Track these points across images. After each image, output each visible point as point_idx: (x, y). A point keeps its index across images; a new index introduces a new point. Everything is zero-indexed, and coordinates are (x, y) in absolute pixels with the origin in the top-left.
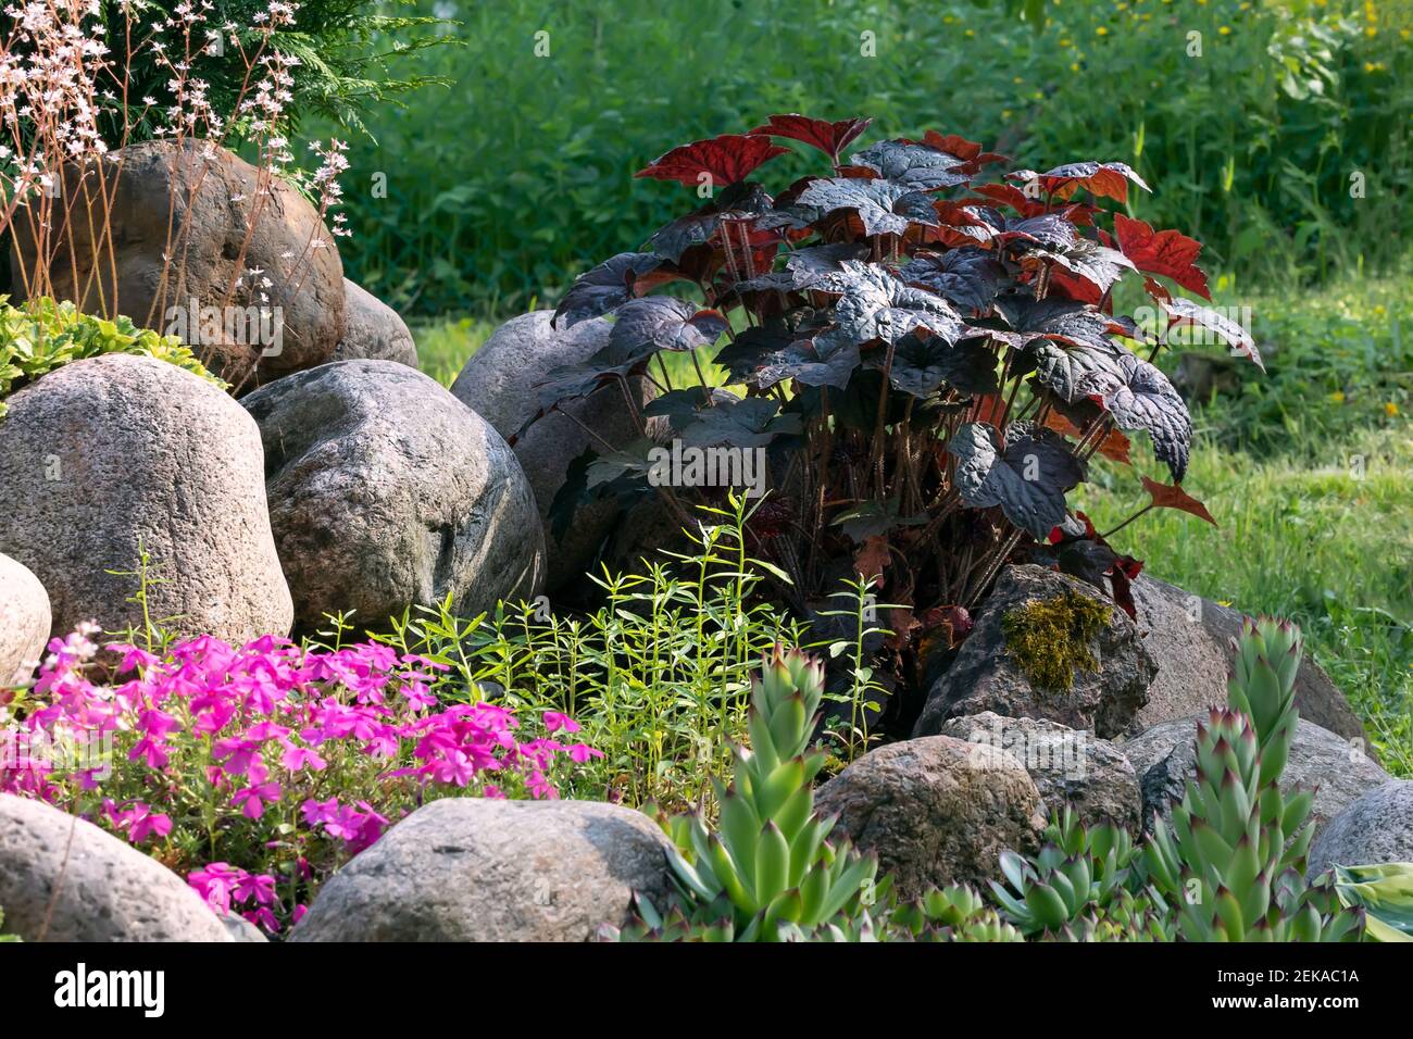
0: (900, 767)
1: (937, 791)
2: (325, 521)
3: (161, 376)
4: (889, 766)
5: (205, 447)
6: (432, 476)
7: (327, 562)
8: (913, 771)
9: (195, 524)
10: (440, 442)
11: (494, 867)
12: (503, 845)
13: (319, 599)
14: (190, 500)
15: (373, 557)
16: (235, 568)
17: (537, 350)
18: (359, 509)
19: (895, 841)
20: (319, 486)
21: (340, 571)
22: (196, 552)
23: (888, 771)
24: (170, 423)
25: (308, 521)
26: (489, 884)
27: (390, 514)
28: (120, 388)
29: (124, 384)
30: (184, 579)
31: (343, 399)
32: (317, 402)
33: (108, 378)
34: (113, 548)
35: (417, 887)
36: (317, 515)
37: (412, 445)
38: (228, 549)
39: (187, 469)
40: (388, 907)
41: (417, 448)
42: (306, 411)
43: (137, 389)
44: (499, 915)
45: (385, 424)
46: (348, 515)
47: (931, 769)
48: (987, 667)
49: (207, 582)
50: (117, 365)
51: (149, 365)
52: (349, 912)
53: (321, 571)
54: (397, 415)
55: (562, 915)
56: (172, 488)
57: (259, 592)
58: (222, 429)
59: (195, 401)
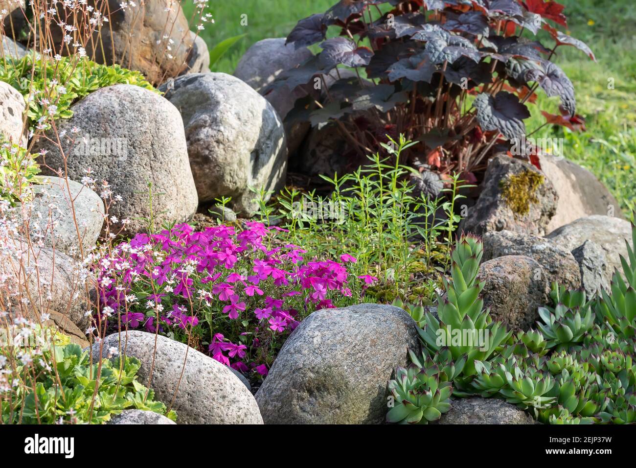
0: (496, 273)
1: (513, 283)
2: (207, 152)
3: (141, 95)
4: (492, 273)
5: (163, 127)
6: (250, 129)
7: (208, 170)
8: (502, 275)
9: (161, 163)
10: (252, 112)
11: (354, 346)
12: (356, 335)
13: (204, 186)
14: (158, 153)
15: (228, 167)
16: (178, 182)
17: (272, 58)
18: (221, 146)
19: (496, 306)
20: (202, 136)
21: (213, 174)
22: (162, 178)
23: (491, 275)
24: (147, 117)
25: (198, 152)
26: (353, 355)
27: (235, 148)
28: (124, 102)
29: (125, 100)
30: (158, 189)
31: (208, 94)
32: (194, 95)
33: (118, 97)
34: (126, 176)
35: (324, 359)
36: (202, 149)
37: (241, 115)
38: (175, 173)
39: (156, 138)
40: (312, 370)
41: (244, 117)
42: (189, 98)
43: (131, 102)
44: (358, 369)
45: (228, 106)
46: (216, 149)
47: (509, 273)
48: (494, 205)
49: (168, 190)
50: (121, 90)
51: (134, 90)
52: (294, 372)
53: (205, 175)
54: (233, 101)
55: (383, 365)
56: (150, 147)
57: (188, 190)
58: (169, 118)
59: (157, 106)
